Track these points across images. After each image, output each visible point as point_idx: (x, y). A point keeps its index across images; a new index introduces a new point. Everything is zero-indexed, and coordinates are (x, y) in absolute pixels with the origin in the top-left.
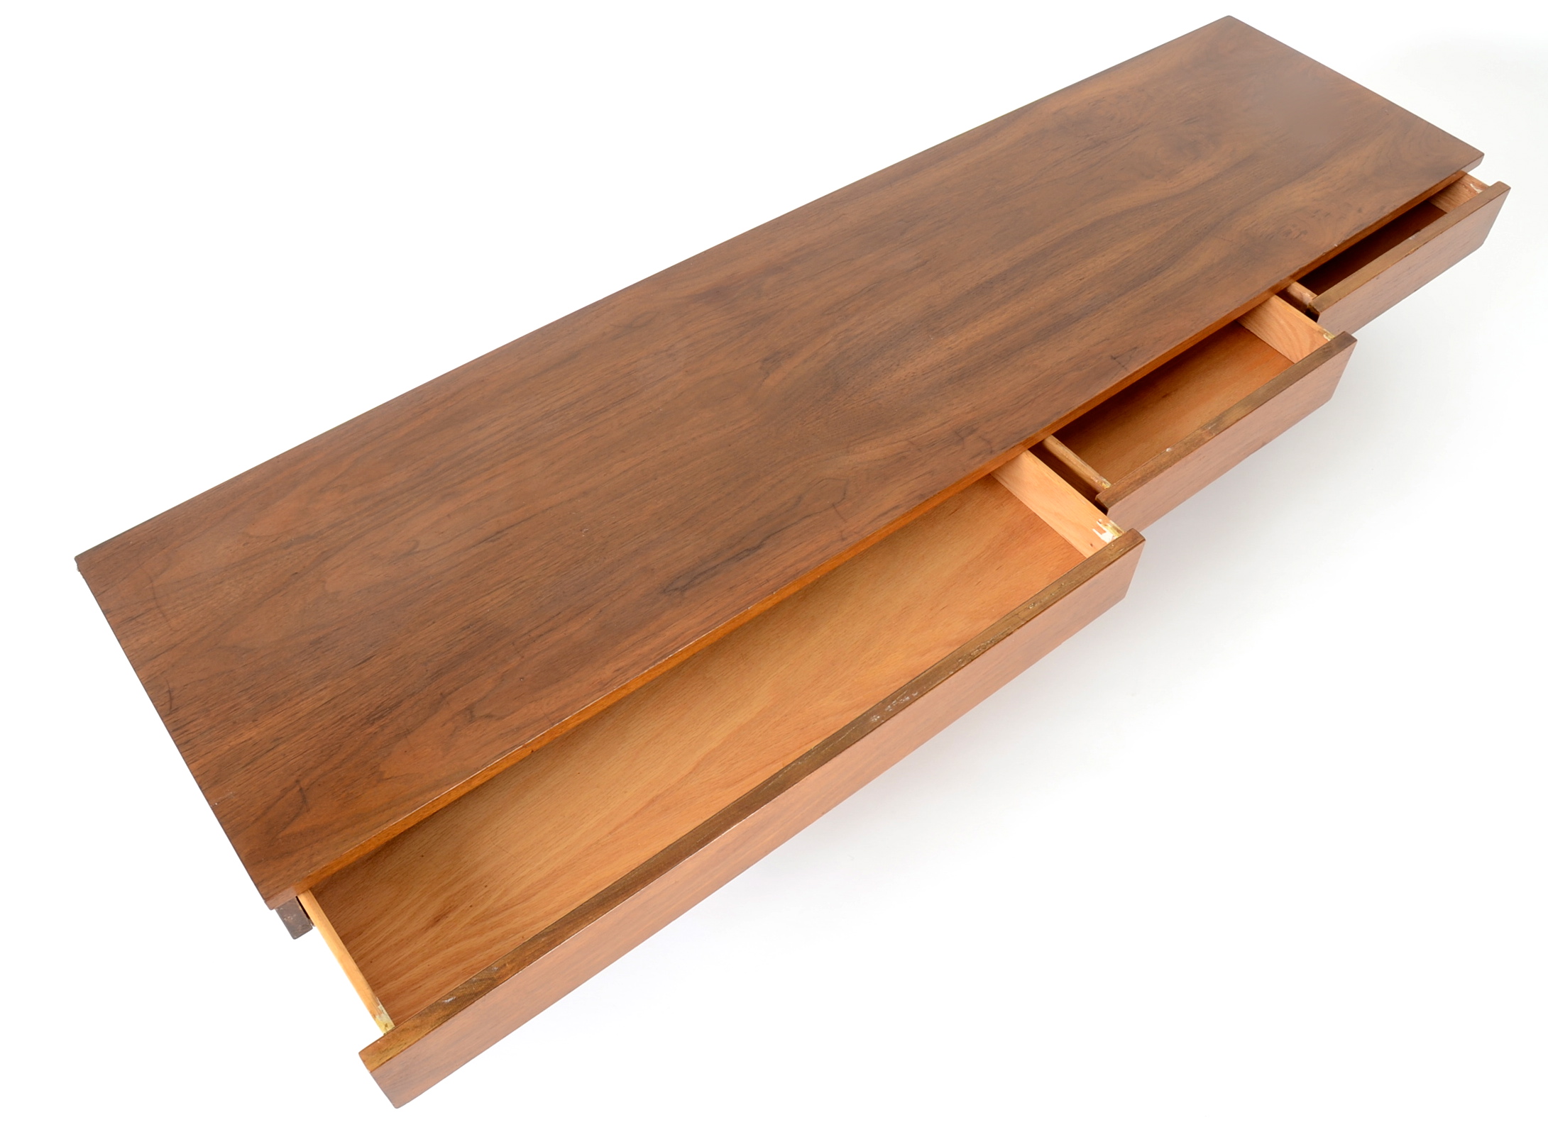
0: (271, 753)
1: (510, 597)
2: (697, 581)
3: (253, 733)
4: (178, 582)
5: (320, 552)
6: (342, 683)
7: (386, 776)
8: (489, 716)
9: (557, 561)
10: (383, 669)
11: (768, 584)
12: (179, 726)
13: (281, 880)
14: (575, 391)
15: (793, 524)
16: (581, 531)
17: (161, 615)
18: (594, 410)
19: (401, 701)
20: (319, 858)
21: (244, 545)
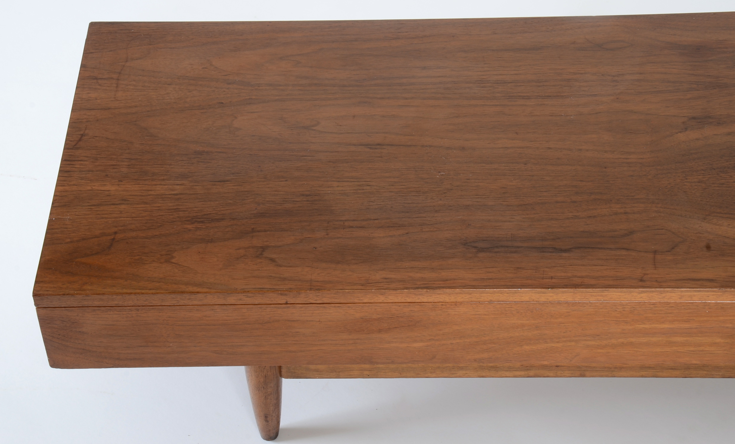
0: (113, 207)
1: (352, 191)
2: (496, 250)
3: (113, 188)
4: (143, 70)
5: (248, 97)
6: (195, 187)
7: (173, 261)
8: (272, 260)
9: (404, 184)
10: (228, 193)
11: (550, 280)
12: (71, 159)
13: (54, 287)
14: (516, 74)
15: (608, 248)
16: (439, 172)
17: (115, 85)
18: (519, 94)
19: (223, 219)
20: (89, 287)
21: (203, 68)
